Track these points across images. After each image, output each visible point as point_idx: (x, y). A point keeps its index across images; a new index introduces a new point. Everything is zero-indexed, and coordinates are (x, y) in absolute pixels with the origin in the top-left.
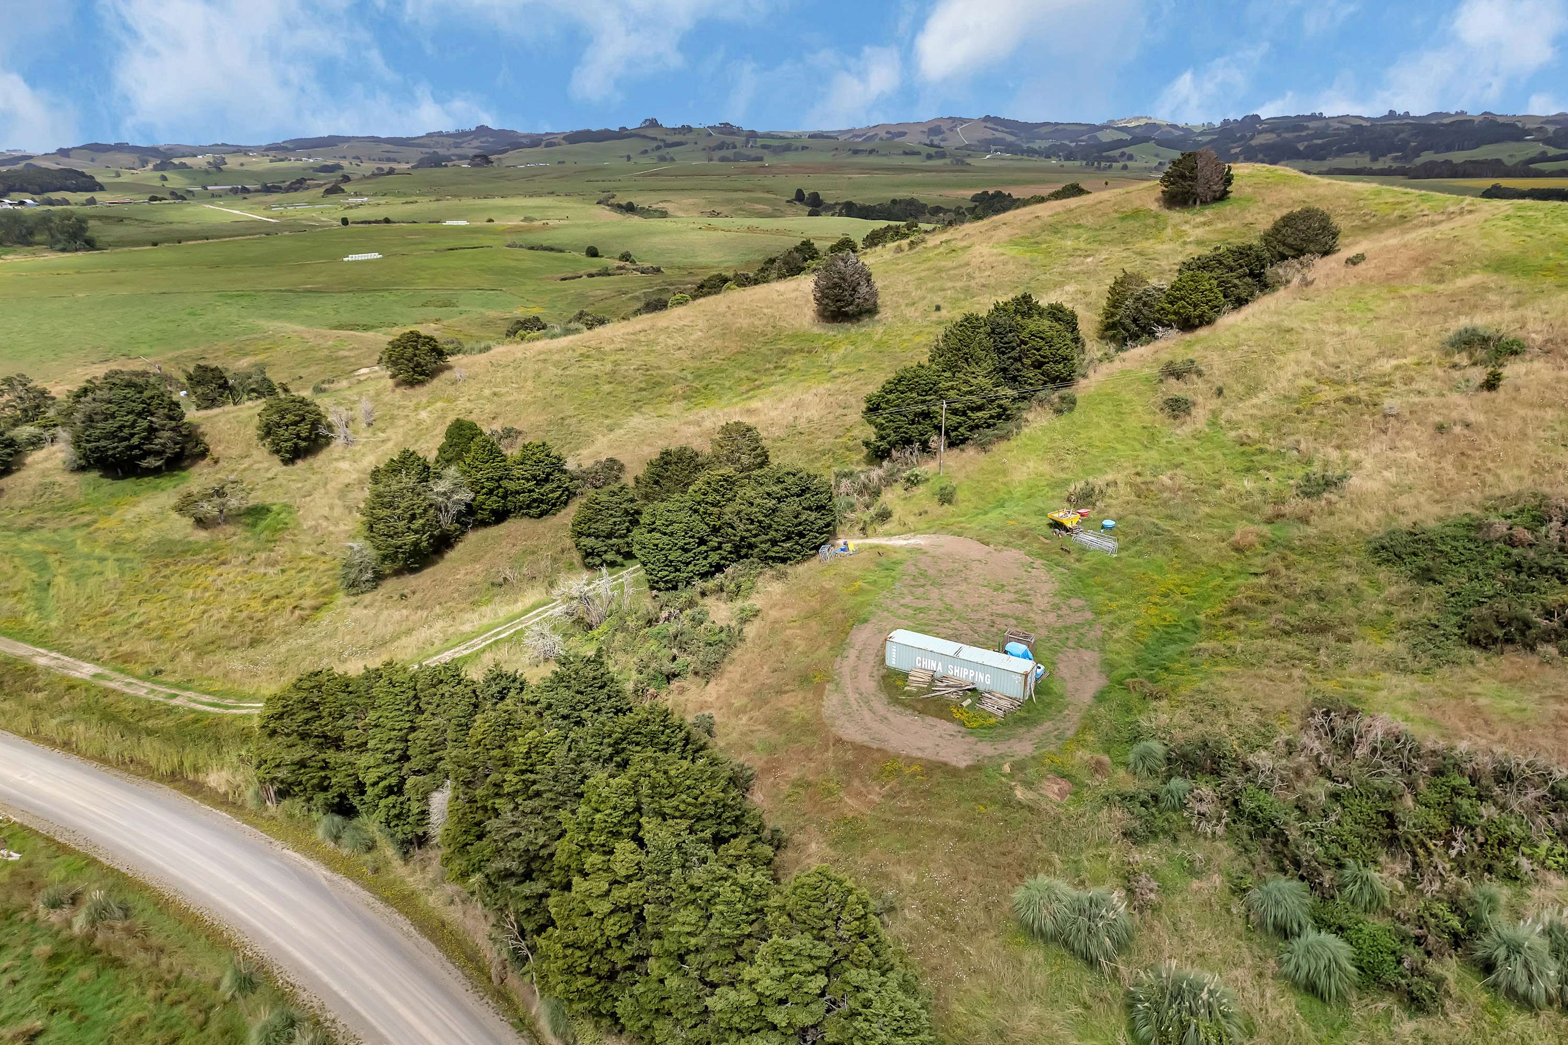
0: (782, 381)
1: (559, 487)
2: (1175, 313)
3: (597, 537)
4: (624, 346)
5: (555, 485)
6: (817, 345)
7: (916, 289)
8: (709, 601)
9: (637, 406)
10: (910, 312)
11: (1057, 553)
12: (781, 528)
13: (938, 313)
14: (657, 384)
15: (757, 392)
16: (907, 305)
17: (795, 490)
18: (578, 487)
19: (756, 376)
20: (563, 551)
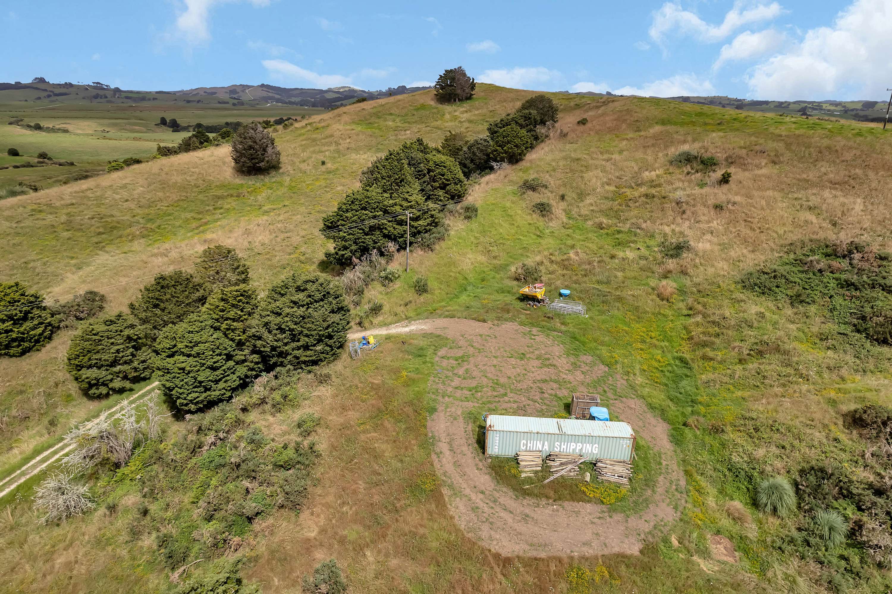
0: (224, 218)
1: (42, 323)
2: (506, 152)
3: (99, 368)
4: (74, 201)
5: (36, 322)
6: (244, 191)
7: (303, 152)
8: (252, 416)
9: (99, 246)
10: (303, 166)
11: (543, 321)
12: (314, 333)
13: (324, 166)
14: (114, 228)
15: (206, 227)
16: (300, 162)
17: (318, 296)
18: (61, 321)
19: (200, 216)
20: (57, 385)
